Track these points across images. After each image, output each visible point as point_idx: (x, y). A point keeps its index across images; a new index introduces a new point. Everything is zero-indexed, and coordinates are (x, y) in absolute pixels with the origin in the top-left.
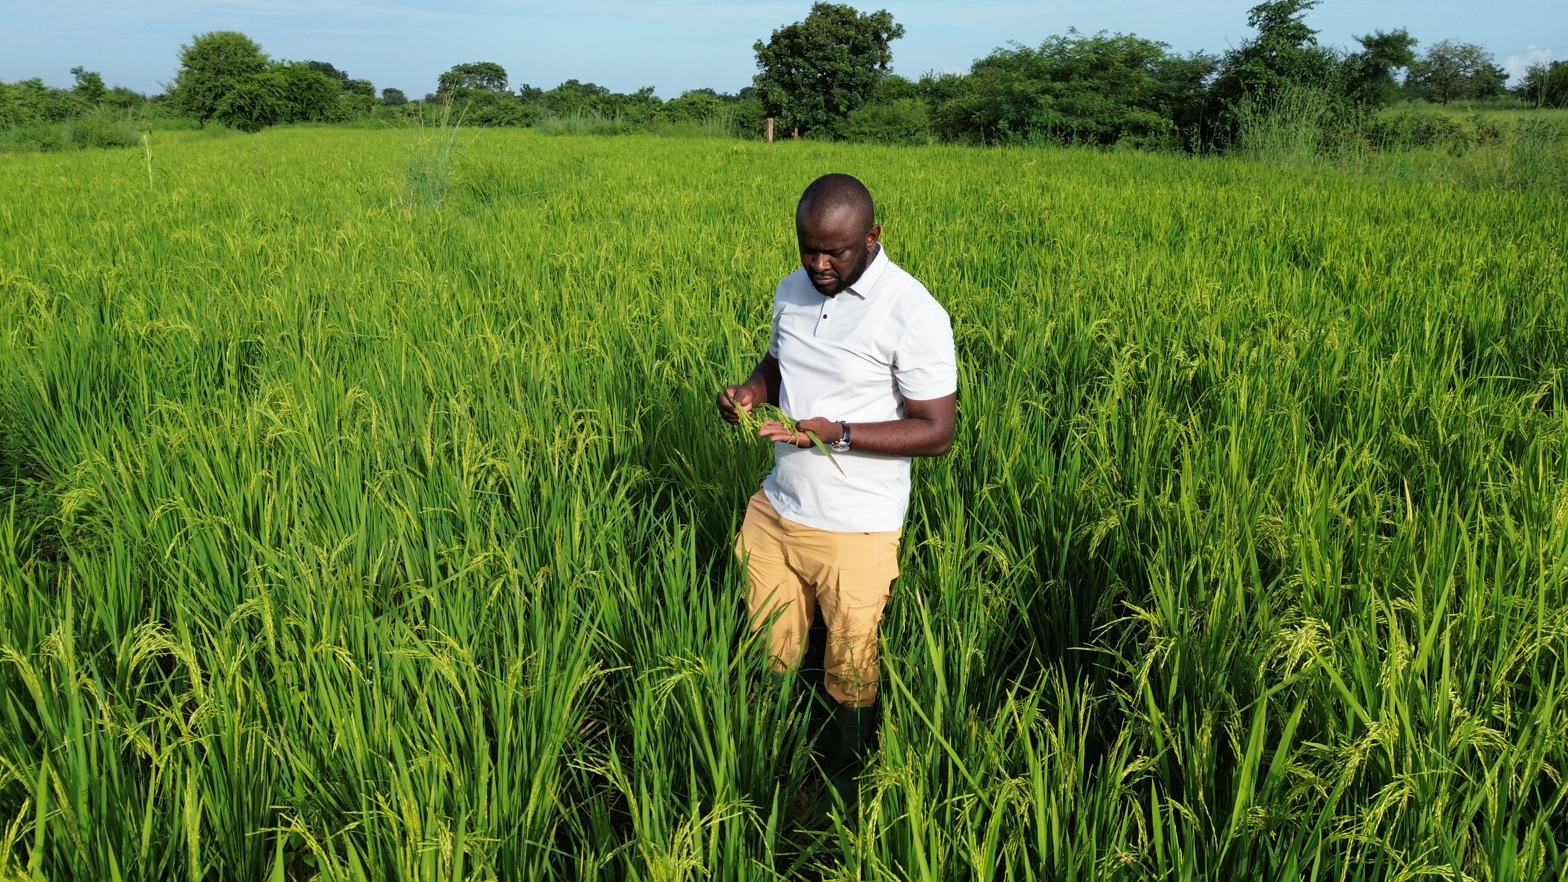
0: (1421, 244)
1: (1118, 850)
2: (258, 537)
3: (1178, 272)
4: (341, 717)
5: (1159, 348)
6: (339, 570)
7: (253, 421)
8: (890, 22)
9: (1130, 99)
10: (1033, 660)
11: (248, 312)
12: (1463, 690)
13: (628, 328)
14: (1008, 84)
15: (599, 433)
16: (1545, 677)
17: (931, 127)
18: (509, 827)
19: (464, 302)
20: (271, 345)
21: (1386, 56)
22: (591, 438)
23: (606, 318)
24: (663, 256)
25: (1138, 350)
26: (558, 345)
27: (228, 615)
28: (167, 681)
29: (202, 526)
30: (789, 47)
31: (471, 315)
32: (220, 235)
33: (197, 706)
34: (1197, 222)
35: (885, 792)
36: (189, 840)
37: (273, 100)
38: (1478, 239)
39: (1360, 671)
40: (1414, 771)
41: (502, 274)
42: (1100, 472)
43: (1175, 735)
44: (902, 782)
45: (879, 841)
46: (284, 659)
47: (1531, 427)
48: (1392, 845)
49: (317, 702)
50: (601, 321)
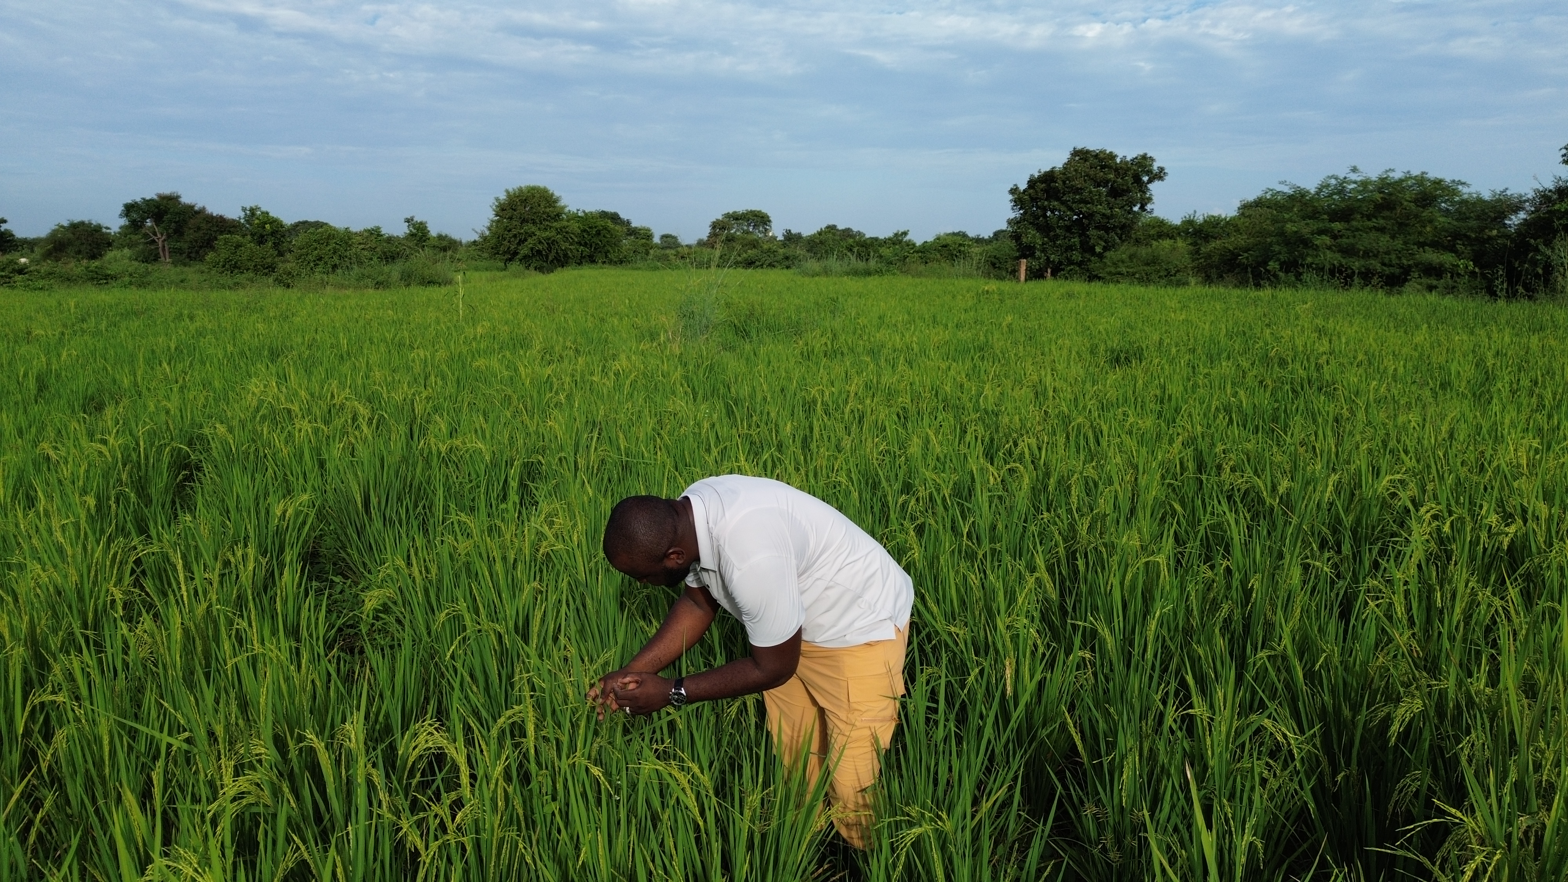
2: (526, 643)
3: (1486, 427)
4: (588, 831)
5: (1465, 511)
7: (530, 537)
8: (1151, 165)
9: (1422, 240)
10: (1322, 856)
11: (533, 435)
13: (875, 461)
14: (1280, 225)
17: (1193, 268)
19: (722, 433)
20: (549, 464)
23: (853, 451)
24: (911, 393)
25: (1440, 511)
26: (807, 475)
27: (495, 721)
28: (439, 777)
29: (479, 631)
30: (1045, 191)
31: (728, 444)
32: (514, 364)
33: (463, 806)
34: (1506, 372)
37: (567, 245)
41: (758, 406)
42: (1398, 646)
46: (541, 768)
49: (567, 813)
50: (848, 454)
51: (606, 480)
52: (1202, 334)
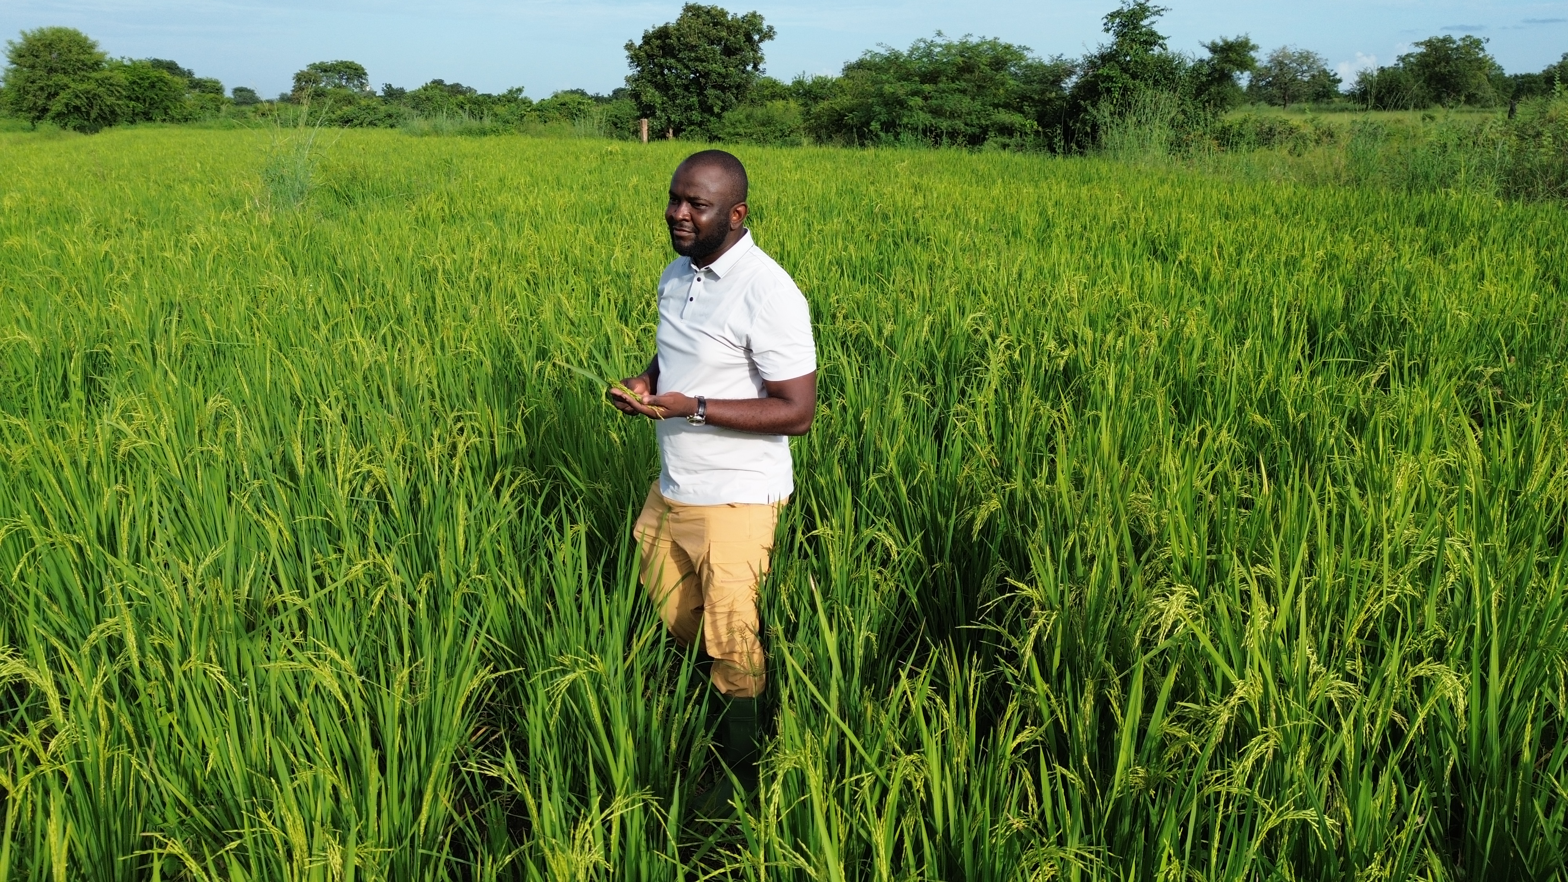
0: (1267, 238)
1: (1010, 817)
2: (114, 553)
3: (1047, 268)
4: (215, 736)
5: (1031, 339)
6: (207, 584)
7: (104, 436)
8: (761, 24)
9: (996, 101)
10: (923, 641)
11: (94, 321)
12: (1319, 649)
13: (506, 329)
14: (879, 86)
15: (480, 434)
16: (1392, 634)
17: (805, 129)
18: (400, 840)
19: (331, 308)
20: (120, 354)
21: (1230, 61)
22: (472, 440)
23: (482, 322)
24: (540, 257)
25: (1012, 341)
26: (433, 348)
27: (85, 637)
28: (22, 708)
29: (53, 544)
30: (660, 47)
31: (339, 319)
32: (60, 241)
33: (56, 733)
34: (1062, 219)
35: (785, 776)
36: (55, 871)
37: (113, 99)
38: (1318, 232)
39: (1226, 633)
40: (1277, 724)
41: (371, 277)
42: (980, 457)
43: (1060, 704)
44: (801, 764)
45: (780, 824)
46: (148, 679)
47: (1370, 405)
48: (1260, 795)
49: (188, 724)
50: (477, 323)
51: (194, 368)
52: (815, 193)
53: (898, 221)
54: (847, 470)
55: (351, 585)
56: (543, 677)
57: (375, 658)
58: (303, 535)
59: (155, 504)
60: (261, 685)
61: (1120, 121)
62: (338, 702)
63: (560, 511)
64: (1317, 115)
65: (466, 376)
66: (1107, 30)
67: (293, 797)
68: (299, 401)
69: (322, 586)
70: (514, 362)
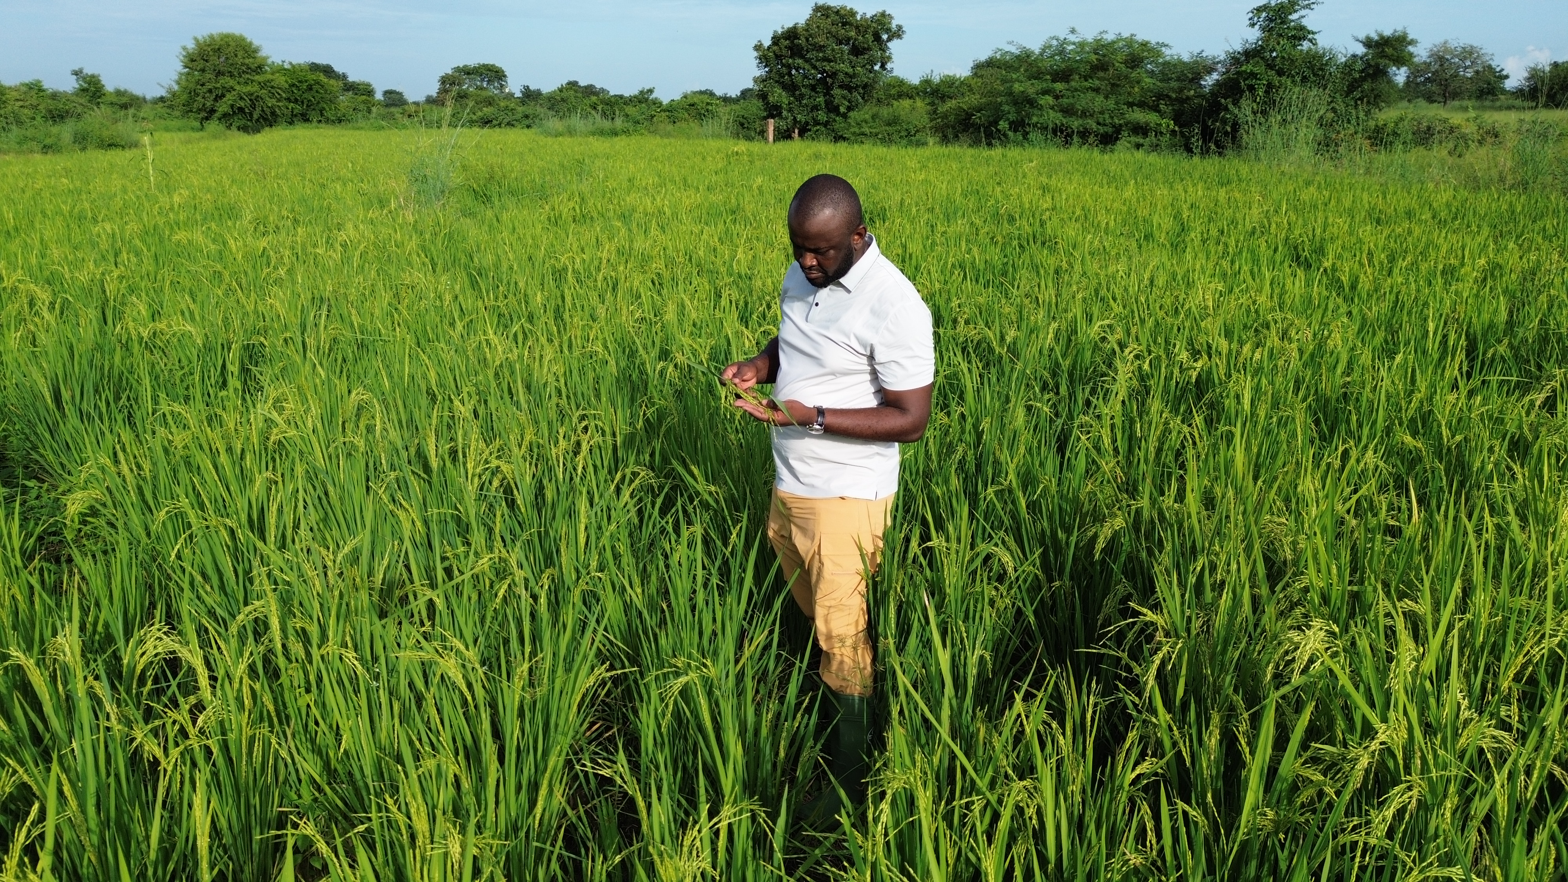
0: (1423, 244)
1: (1127, 852)
2: (263, 538)
3: (1180, 273)
4: (348, 719)
5: (1162, 350)
6: (345, 572)
7: (257, 424)
8: (890, 23)
9: (1131, 100)
10: (1040, 663)
11: (251, 314)
12: (1471, 692)
13: (631, 329)
14: (1008, 85)
15: (603, 434)
16: (1554, 680)
17: (931, 128)
18: (516, 830)
19: (467, 305)
20: (273, 346)
21: (1386, 57)
22: (595, 439)
23: (608, 321)
24: (665, 258)
25: (1141, 351)
26: (561, 346)
27: (234, 617)
28: (174, 683)
29: (207, 528)
30: (789, 48)
31: (474, 316)
33: (204, 709)
34: (1198, 223)
35: (894, 794)
36: (199, 843)
37: (274, 101)
38: (1480, 239)
39: (1368, 672)
40: (1422, 773)
41: (504, 276)
42: (1105, 473)
43: (1183, 736)
44: (911, 785)
45: (888, 843)
46: (290, 661)
47: (1535, 430)
48: (1402, 848)
49: (324, 704)
50: (603, 323)
51: (340, 360)
52: (940, 194)
53: (1025, 223)
54: (965, 480)
55: (477, 577)
56: (657, 678)
57: (497, 649)
58: (434, 527)
59: (301, 491)
60: (391, 671)
61: (1263, 120)
62: (462, 693)
63: (677, 511)
64: (1480, 113)
65: (591, 375)
66: (1253, 25)
67: (417, 784)
68: (434, 395)
69: (451, 578)
70: (637, 362)
